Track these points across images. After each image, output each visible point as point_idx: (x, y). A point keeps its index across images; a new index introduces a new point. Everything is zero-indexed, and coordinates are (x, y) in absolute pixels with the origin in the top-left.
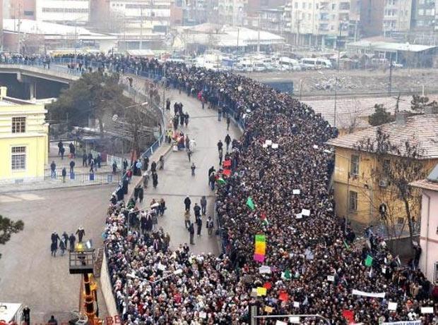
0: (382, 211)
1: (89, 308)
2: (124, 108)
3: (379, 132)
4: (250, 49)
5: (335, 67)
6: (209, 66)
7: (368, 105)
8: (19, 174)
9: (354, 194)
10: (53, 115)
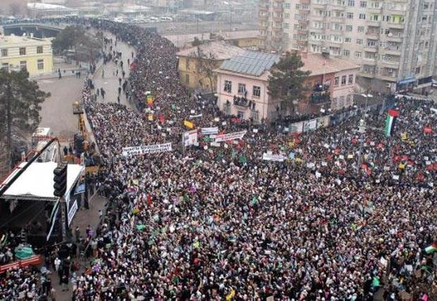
0: (200, 82)
1: (82, 129)
2: (85, 41)
3: (199, 49)
4: (137, 13)
5: (173, 21)
6: (120, 21)
7: (191, 37)
8: (41, 72)
9: (188, 76)
10: (54, 45)
